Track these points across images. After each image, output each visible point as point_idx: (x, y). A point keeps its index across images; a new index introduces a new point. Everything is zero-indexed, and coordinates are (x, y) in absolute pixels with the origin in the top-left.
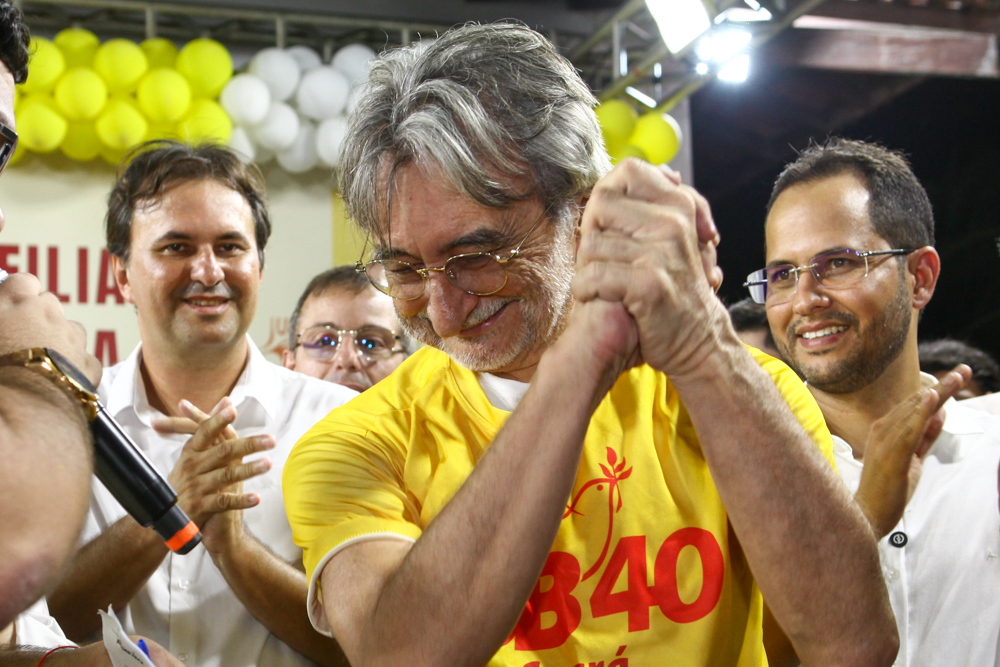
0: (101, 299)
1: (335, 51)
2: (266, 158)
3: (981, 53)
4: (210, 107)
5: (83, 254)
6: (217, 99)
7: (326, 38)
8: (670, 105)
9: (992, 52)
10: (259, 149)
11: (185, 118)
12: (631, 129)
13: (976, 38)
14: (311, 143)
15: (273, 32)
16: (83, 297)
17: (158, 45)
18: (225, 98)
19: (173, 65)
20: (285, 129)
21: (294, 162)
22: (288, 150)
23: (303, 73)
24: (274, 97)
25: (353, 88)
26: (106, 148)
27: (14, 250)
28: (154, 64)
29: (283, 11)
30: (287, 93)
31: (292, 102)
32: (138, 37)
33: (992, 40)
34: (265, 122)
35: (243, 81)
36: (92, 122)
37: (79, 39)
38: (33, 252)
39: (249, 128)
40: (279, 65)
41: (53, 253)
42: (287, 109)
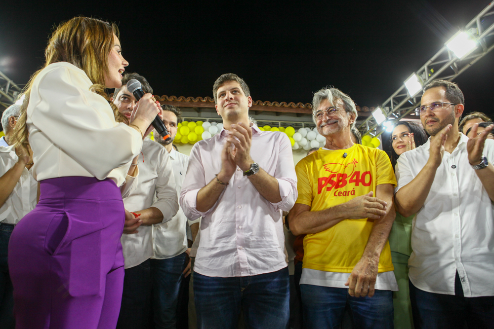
1: (313, 129)
2: (301, 148)
4: (291, 138)
7: (311, 126)
8: (378, 136)
10: (300, 146)
12: (371, 140)
14: (309, 144)
15: (302, 126)
17: (282, 128)
18: (293, 137)
19: (284, 131)
20: (304, 142)
21: (306, 148)
22: (305, 146)
23: (308, 132)
24: (302, 137)
28: (281, 131)
29: (304, 122)
30: (305, 136)
31: (306, 137)
32: (278, 127)
34: (301, 141)
35: (296, 133)
37: (268, 127)
39: (298, 142)
40: (303, 131)
42: (305, 139)
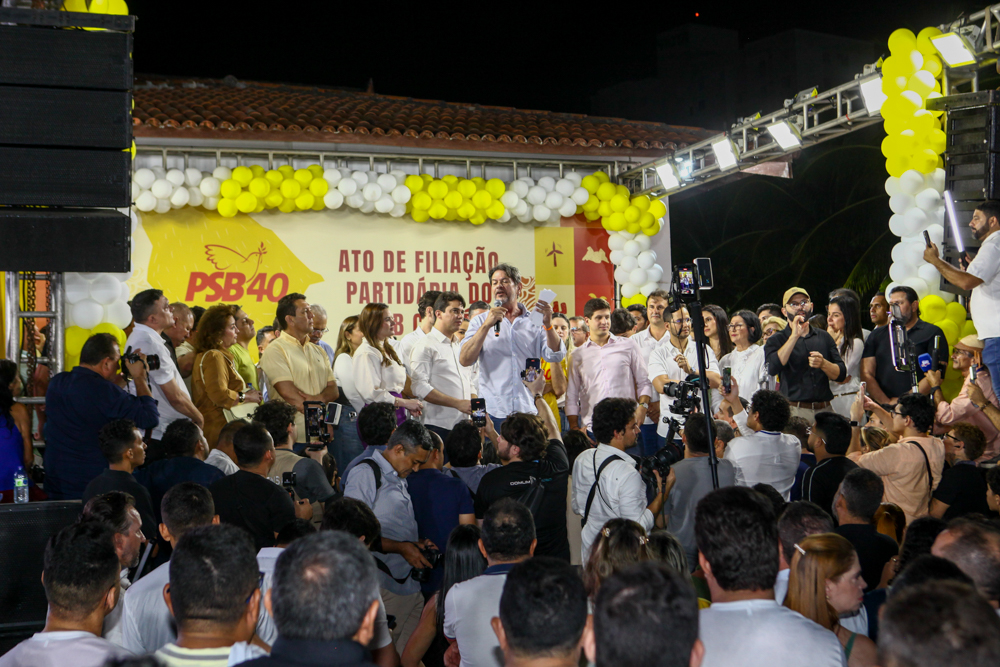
0: (452, 271)
2: (514, 218)
3: (783, 169)
4: (498, 202)
5: (446, 254)
6: (499, 199)
8: (663, 197)
9: (787, 169)
10: (512, 214)
11: (488, 208)
12: (649, 206)
13: (781, 164)
14: (531, 212)
16: (446, 271)
17: (478, 182)
18: (503, 199)
19: (484, 188)
20: (522, 210)
21: (525, 219)
22: (522, 215)
23: (530, 188)
24: (519, 198)
25: (547, 193)
26: (459, 216)
27: (422, 253)
28: (478, 188)
30: (523, 196)
31: (525, 199)
33: (787, 164)
34: (516, 207)
35: (508, 192)
36: (456, 209)
38: (428, 253)
39: (510, 210)
40: (521, 185)
41: (435, 254)
42: (523, 202)
